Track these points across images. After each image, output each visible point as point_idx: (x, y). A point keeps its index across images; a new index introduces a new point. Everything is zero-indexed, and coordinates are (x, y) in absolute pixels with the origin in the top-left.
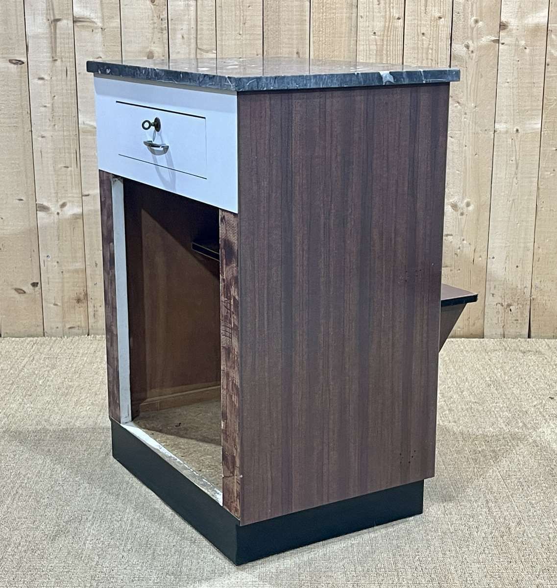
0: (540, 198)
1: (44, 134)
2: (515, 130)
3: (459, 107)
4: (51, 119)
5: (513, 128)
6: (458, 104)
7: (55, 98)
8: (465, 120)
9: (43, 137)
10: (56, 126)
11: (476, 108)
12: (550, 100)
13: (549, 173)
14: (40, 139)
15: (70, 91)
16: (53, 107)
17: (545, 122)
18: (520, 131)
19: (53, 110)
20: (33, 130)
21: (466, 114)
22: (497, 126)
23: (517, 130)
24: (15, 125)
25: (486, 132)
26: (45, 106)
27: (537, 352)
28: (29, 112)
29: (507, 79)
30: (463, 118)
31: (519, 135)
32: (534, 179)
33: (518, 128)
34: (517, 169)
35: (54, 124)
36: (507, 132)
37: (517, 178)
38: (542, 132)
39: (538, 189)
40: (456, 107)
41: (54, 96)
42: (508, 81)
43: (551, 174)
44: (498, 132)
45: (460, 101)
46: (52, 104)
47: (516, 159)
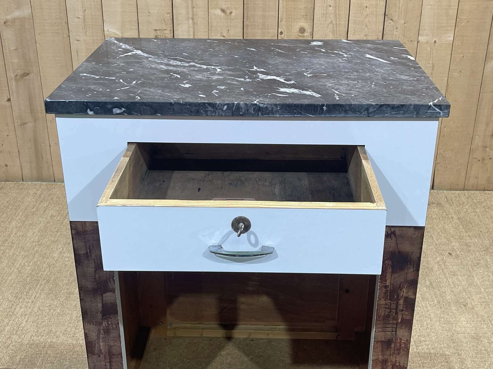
0: (448, 91)
1: (78, 38)
2: (433, 41)
3: (392, 23)
4: (83, 28)
5: (432, 40)
6: (391, 21)
7: (86, 11)
8: (396, 33)
9: (78, 41)
10: (87, 32)
11: (405, 24)
12: (462, 19)
13: (457, 74)
14: (76, 42)
15: (97, 7)
16: (84, 18)
17: (457, 36)
18: (437, 42)
19: (84, 20)
20: (70, 35)
21: (397, 28)
22: (420, 38)
23: (435, 41)
24: (57, 31)
25: (412, 42)
26: (79, 18)
27: (438, 204)
28: (67, 22)
29: (430, 3)
30: (395, 31)
31: (436, 45)
32: (445, 78)
33: (436, 39)
34: (433, 70)
35: (85, 31)
36: (427, 43)
37: (432, 77)
38: (454, 43)
39: (448, 85)
40: (390, 23)
41: (85, 10)
42: (431, 4)
43: (458, 74)
44: (421, 42)
45: (393, 19)
46: (84, 16)
47: (432, 62)
